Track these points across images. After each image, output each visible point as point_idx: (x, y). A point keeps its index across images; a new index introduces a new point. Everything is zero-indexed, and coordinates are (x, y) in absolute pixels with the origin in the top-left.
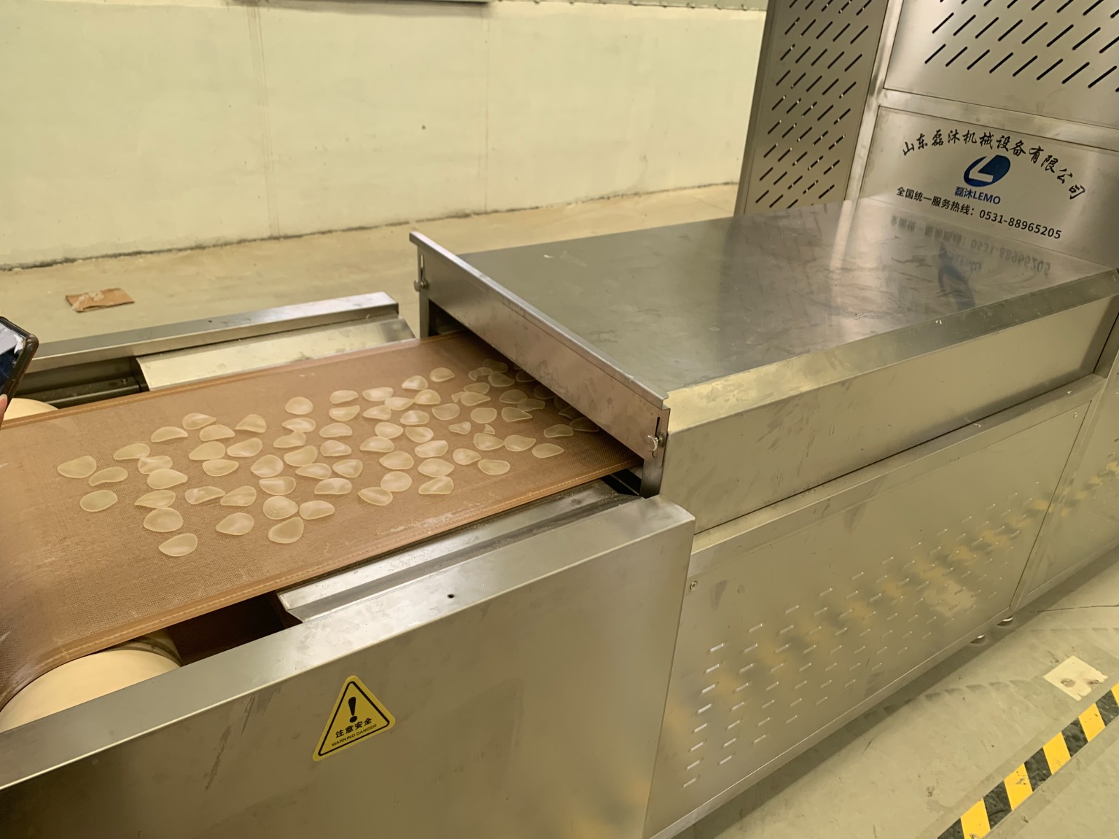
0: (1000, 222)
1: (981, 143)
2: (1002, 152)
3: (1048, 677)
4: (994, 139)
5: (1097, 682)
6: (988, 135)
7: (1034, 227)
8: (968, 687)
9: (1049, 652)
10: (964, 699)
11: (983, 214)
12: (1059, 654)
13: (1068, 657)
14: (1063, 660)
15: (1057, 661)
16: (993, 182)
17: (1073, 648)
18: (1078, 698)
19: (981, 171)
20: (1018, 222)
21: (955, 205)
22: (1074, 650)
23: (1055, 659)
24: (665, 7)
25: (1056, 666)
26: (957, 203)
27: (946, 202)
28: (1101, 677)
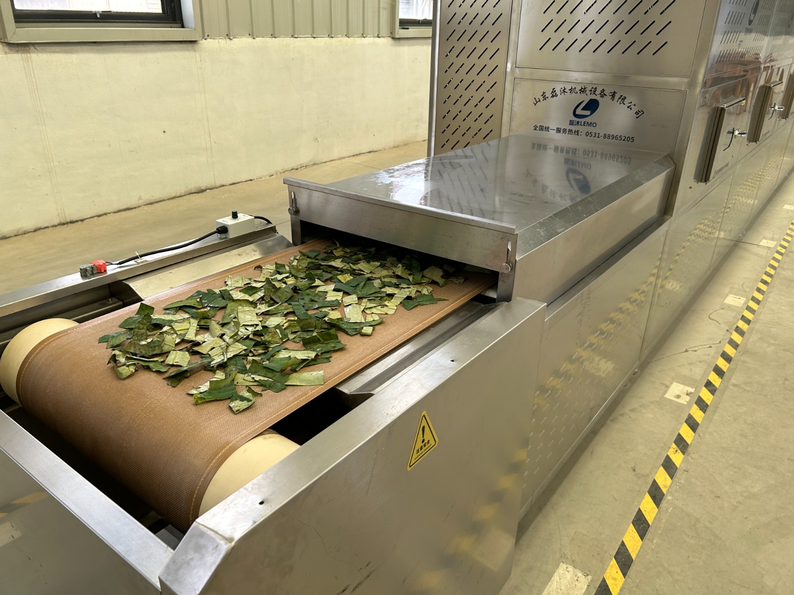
0: (598, 137)
1: (580, 93)
2: (593, 97)
3: (667, 396)
4: (588, 90)
5: (691, 393)
6: (584, 88)
7: (618, 137)
8: (630, 410)
9: (661, 383)
10: (630, 417)
11: (587, 134)
12: (668, 383)
13: (672, 383)
14: (670, 386)
15: (668, 387)
16: (591, 114)
17: (672, 378)
18: (686, 403)
19: (583, 109)
20: (609, 136)
21: (570, 131)
22: (673, 380)
23: (666, 386)
24: (315, 38)
25: (668, 389)
26: (571, 130)
27: (565, 130)
28: (692, 390)
